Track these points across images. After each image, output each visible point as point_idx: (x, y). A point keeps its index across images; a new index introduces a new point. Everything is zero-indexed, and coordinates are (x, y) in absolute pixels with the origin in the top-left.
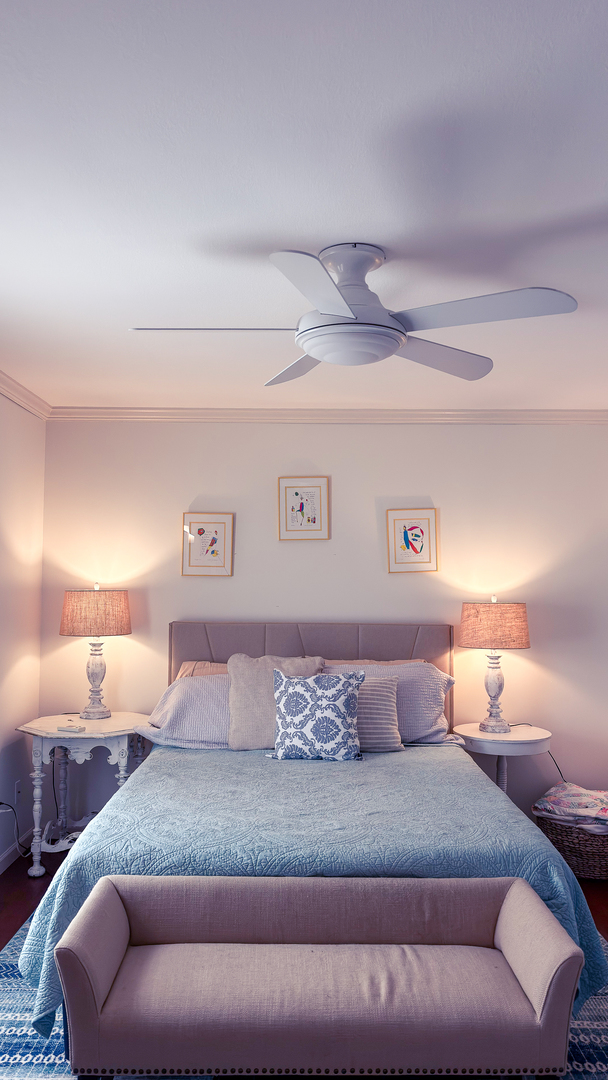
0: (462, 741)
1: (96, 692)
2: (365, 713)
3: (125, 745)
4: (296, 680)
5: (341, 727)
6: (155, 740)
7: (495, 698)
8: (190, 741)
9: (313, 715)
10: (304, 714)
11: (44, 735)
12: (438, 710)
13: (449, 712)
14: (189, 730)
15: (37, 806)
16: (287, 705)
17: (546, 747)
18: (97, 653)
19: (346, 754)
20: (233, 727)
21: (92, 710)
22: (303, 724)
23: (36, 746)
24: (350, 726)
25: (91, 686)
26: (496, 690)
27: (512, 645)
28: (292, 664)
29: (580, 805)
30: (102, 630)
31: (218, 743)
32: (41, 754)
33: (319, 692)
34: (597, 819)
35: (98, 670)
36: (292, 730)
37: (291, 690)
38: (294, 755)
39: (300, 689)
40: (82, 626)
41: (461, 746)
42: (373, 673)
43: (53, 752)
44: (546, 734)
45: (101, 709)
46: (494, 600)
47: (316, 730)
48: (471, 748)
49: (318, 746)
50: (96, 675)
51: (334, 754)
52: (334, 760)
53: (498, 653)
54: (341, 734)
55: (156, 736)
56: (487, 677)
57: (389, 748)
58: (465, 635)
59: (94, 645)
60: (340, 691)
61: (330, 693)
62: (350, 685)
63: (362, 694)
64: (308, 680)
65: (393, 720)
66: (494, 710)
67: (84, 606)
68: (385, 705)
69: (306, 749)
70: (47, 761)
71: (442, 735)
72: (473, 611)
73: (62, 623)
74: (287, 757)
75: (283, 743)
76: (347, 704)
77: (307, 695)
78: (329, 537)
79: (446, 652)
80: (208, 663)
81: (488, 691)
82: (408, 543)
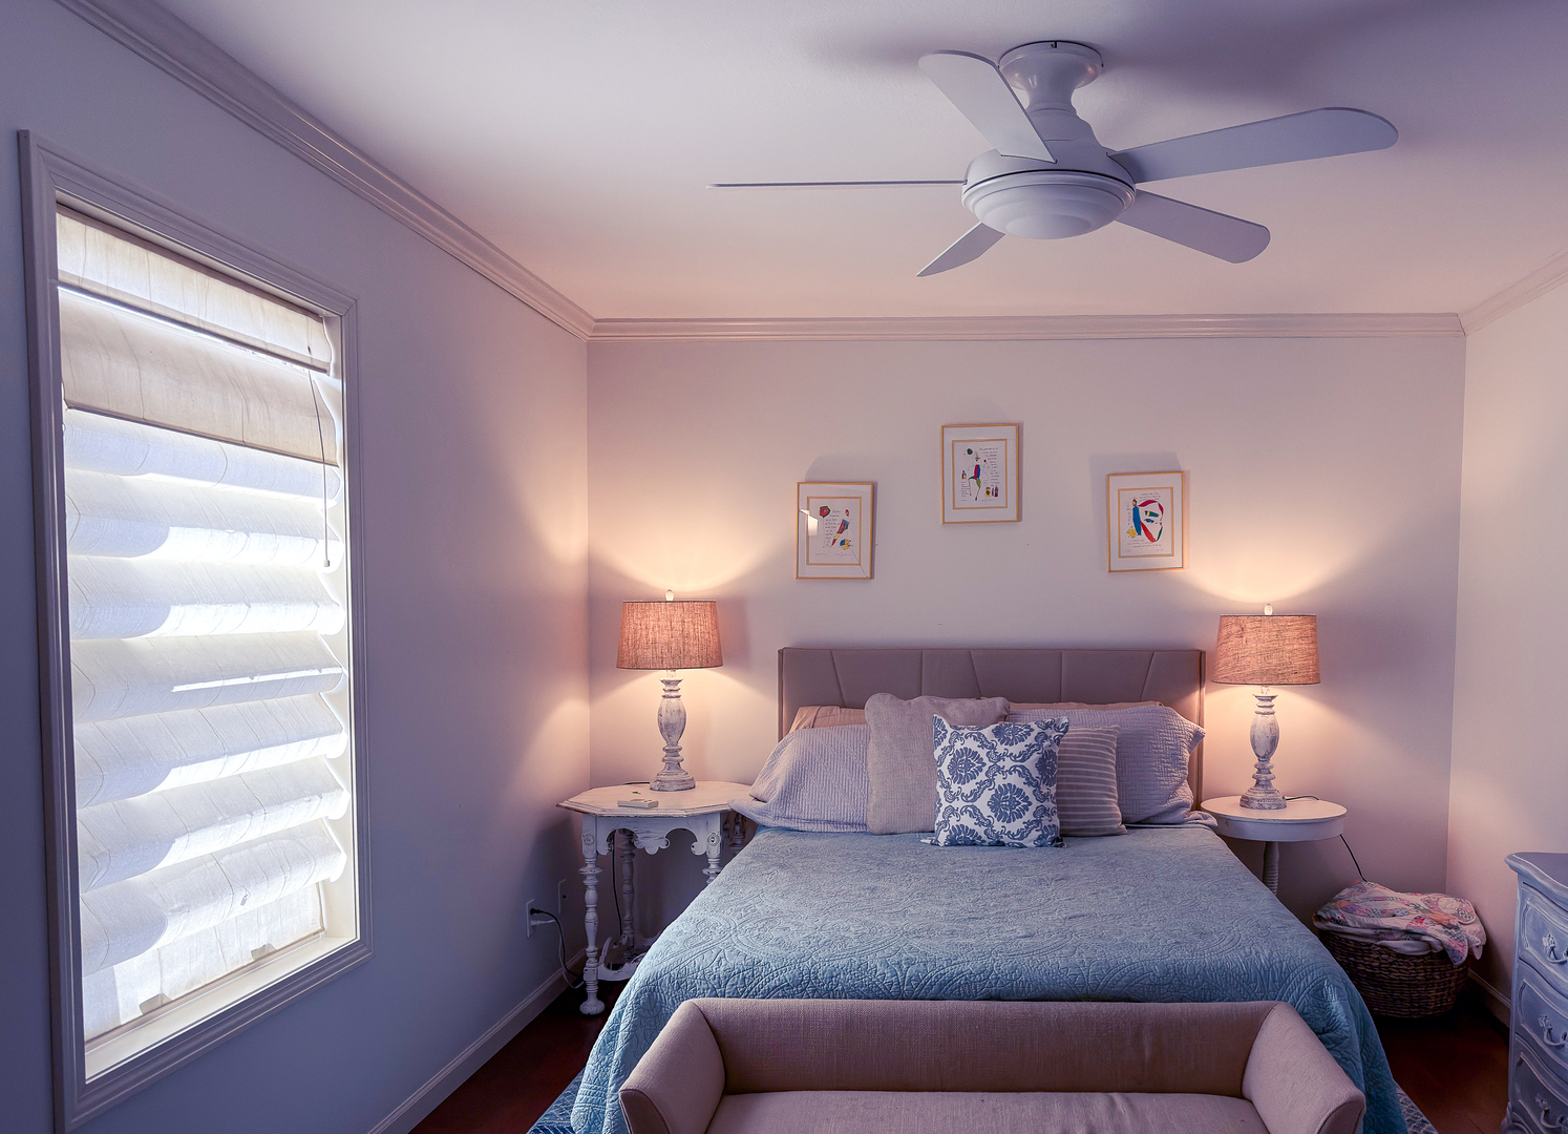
0: (1213, 821)
1: (672, 752)
2: (1068, 780)
3: (716, 827)
4: (966, 731)
5: (1032, 799)
6: (760, 819)
7: (1264, 758)
8: (810, 821)
9: (991, 781)
10: (978, 780)
11: (598, 812)
12: (1178, 775)
13: (1196, 778)
14: (808, 804)
15: (591, 915)
16: (953, 768)
17: (1338, 830)
18: (673, 694)
19: (1039, 838)
20: (874, 799)
21: (667, 778)
22: (975, 795)
23: (587, 828)
24: (1045, 798)
25: (664, 744)
26: (1267, 745)
27: (1294, 679)
28: (958, 708)
29: (1384, 913)
30: (679, 660)
31: (851, 824)
32: (596, 841)
33: (1001, 749)
34: (1408, 933)
35: (674, 719)
36: (959, 804)
37: (958, 746)
38: (962, 840)
39: (972, 744)
40: (649, 653)
41: (1211, 827)
42: (1081, 721)
43: (611, 838)
44: (1340, 810)
45: (681, 776)
46: (1268, 612)
47: (994, 804)
48: (1226, 830)
49: (998, 826)
50: (672, 727)
51: (1022, 838)
52: (1022, 846)
53: (1271, 691)
54: (1032, 809)
55: (761, 813)
56: (1254, 727)
57: (1105, 829)
58: (1223, 665)
59: (668, 683)
60: (1031, 746)
61: (1016, 749)
62: (1046, 737)
63: (1065, 752)
64: (984, 732)
65: (1111, 790)
66: (1263, 777)
67: (652, 623)
68: (1099, 768)
69: (980, 830)
70: (604, 850)
71: (1184, 811)
72: (1235, 628)
73: (620, 651)
74: (953, 842)
75: (946, 822)
76: (1042, 765)
77: (982, 753)
78: (1019, 518)
79: (1195, 691)
80: (836, 710)
81: (1254, 748)
82: (1139, 526)
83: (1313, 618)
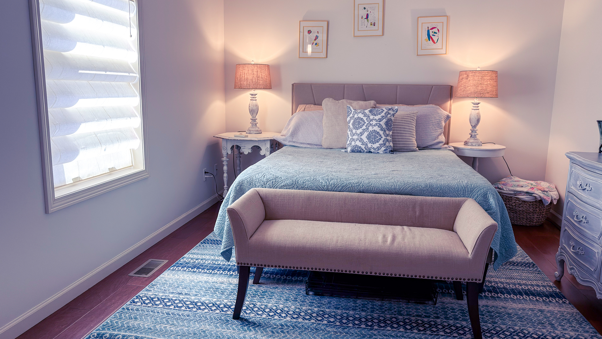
0: (452, 148)
1: (254, 120)
2: (397, 130)
3: (268, 145)
4: (359, 111)
5: (383, 136)
6: (284, 142)
7: (474, 127)
8: (302, 143)
9: (368, 129)
10: (363, 128)
11: (227, 138)
12: (440, 131)
13: (447, 133)
14: (301, 137)
15: (225, 175)
16: (353, 124)
17: (502, 154)
18: (254, 99)
19: (385, 150)
20: (325, 136)
21: (252, 129)
22: (362, 134)
23: (223, 144)
24: (388, 135)
25: (251, 117)
26: (476, 122)
27: (487, 95)
28: (355, 104)
29: (518, 186)
30: (256, 87)
31: (317, 145)
32: (227, 148)
33: (371, 117)
34: (527, 193)
35: (255, 108)
36: (355, 137)
37: (356, 116)
38: (356, 150)
39: (361, 115)
40: (245, 83)
41: (453, 151)
42: (403, 110)
43: (232, 148)
44: (503, 147)
45: (257, 129)
46: (478, 69)
47: (368, 137)
48: (456, 150)
49: (369, 145)
50: (254, 111)
51: (378, 150)
52: (378, 153)
53: (478, 101)
54: (382, 139)
55: (284, 140)
56: (471, 115)
57: (410, 149)
59: (252, 95)
60: (383, 116)
61: (377, 117)
62: (389, 114)
63: (396, 120)
64: (365, 111)
65: (413, 135)
66: (473, 134)
67: (246, 72)
68: (409, 126)
69: (363, 147)
70: (230, 152)
71: (441, 144)
72: (465, 76)
73: (235, 82)
74: (353, 151)
75: (350, 144)
76: (387, 124)
77: (365, 119)
78: (383, 34)
79: (448, 101)
80: (312, 106)
81: (470, 122)
82: (429, 37)
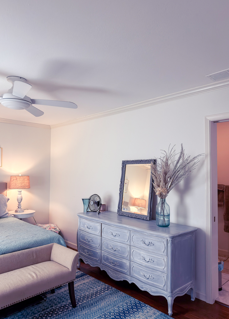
7: (20, 203)
17: (34, 214)
27: (27, 187)
44: (34, 211)
46: (20, 175)
53: (20, 190)
56: (18, 197)
58: (11, 185)
66: (20, 206)
71: (7, 215)
72: (15, 178)
79: (5, 191)
81: (18, 201)
83: (28, 176)
